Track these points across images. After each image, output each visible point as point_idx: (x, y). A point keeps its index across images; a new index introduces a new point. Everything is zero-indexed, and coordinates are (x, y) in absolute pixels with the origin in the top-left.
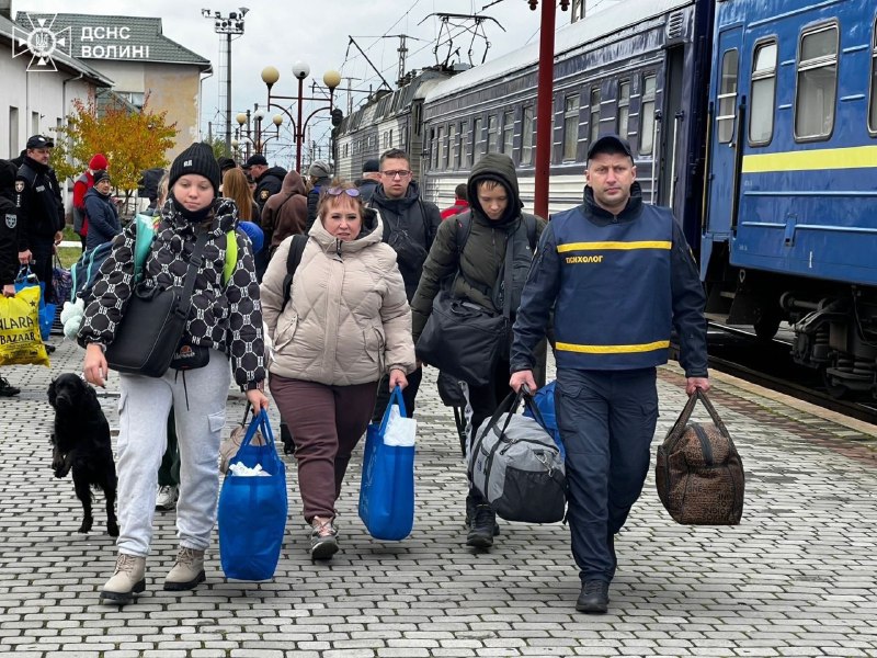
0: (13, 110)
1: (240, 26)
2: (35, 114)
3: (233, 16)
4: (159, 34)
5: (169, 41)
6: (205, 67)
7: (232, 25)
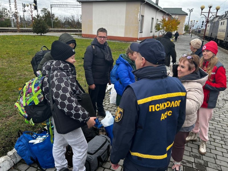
0: (153, 19)
1: (192, 11)
2: (157, 19)
3: (191, 9)
4: (181, 10)
5: (183, 11)
6: (187, 15)
7: (191, 11)
